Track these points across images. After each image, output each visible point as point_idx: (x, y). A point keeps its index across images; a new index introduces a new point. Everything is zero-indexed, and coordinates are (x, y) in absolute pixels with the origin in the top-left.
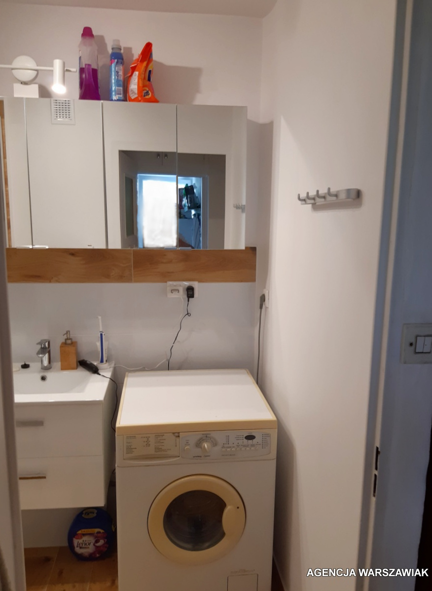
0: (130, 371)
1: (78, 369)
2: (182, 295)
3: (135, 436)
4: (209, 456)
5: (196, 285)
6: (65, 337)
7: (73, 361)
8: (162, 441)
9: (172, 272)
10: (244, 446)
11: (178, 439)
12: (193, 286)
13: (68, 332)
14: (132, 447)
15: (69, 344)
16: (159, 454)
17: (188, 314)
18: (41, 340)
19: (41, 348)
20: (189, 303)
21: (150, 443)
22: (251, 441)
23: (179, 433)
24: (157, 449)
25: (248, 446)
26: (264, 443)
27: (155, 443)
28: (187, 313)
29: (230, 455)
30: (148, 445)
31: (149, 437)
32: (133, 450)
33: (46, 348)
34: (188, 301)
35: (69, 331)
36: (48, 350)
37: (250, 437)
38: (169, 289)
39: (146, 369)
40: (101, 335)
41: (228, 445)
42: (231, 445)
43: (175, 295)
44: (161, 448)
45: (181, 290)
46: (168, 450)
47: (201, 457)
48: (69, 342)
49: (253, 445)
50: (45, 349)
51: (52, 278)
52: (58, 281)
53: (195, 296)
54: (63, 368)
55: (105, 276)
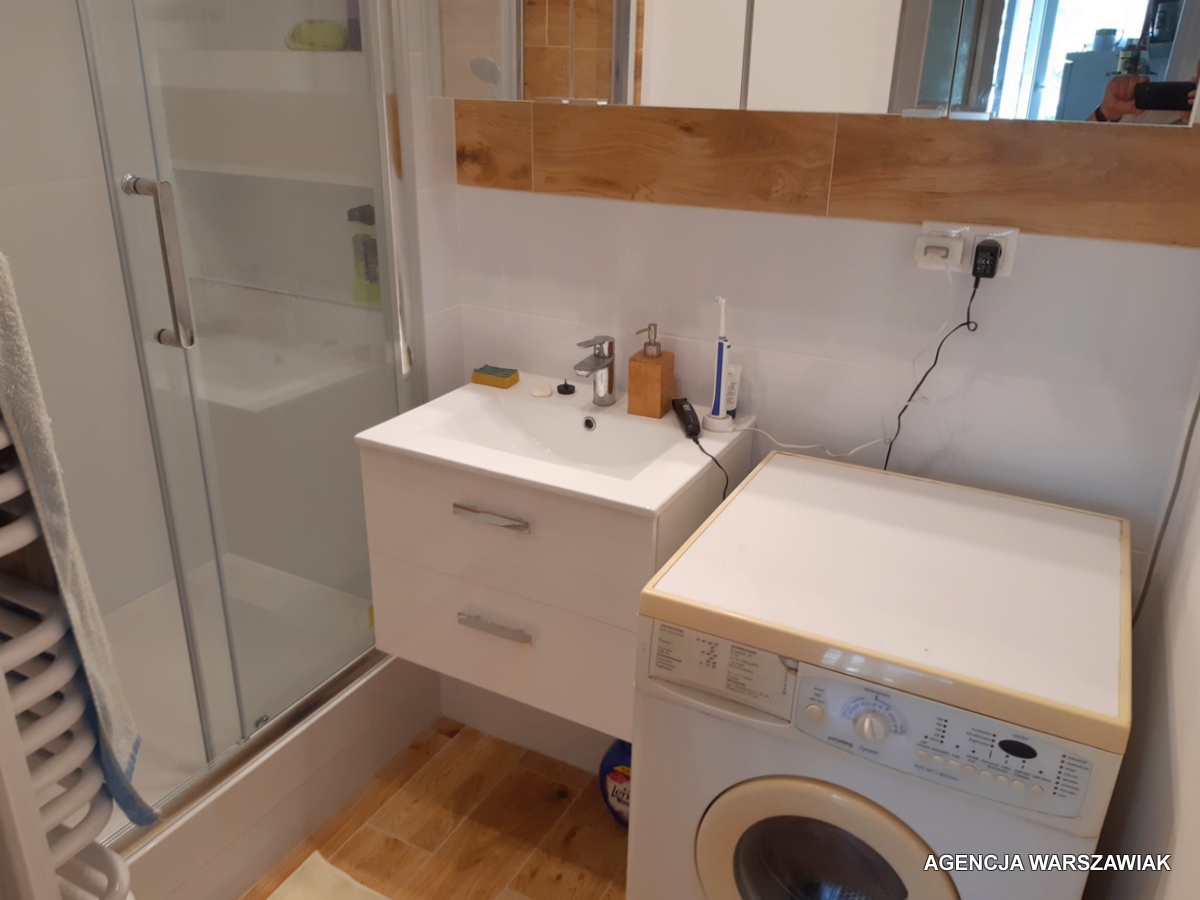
0: (781, 450)
1: (663, 420)
2: (958, 266)
3: (681, 631)
4: (876, 753)
5: (1007, 238)
6: (645, 338)
7: (655, 398)
8: (747, 667)
9: (944, 194)
10: (992, 766)
11: (791, 677)
12: (1002, 243)
13: (652, 328)
14: (671, 655)
15: (652, 357)
16: (737, 696)
17: (968, 323)
18: (596, 338)
19: (595, 355)
20: (977, 290)
21: (715, 660)
22: (1020, 760)
23: (798, 661)
24: (733, 682)
25: (1005, 770)
26: (1060, 781)
27: (731, 665)
28: (966, 321)
29: (941, 774)
30: (711, 663)
31: (716, 645)
32: (674, 663)
33: (604, 357)
34: (976, 285)
35: (655, 326)
36: (608, 361)
37: (1018, 749)
38: (921, 243)
39: (828, 452)
40: (721, 346)
41: (938, 746)
42: (948, 746)
43: (934, 265)
44: (743, 685)
45: (957, 249)
46: (761, 694)
47: (851, 745)
48: (652, 350)
49: (1021, 775)
50: (602, 359)
51: (638, 189)
52: (649, 199)
53: (999, 273)
54: (633, 410)
55: (758, 195)
